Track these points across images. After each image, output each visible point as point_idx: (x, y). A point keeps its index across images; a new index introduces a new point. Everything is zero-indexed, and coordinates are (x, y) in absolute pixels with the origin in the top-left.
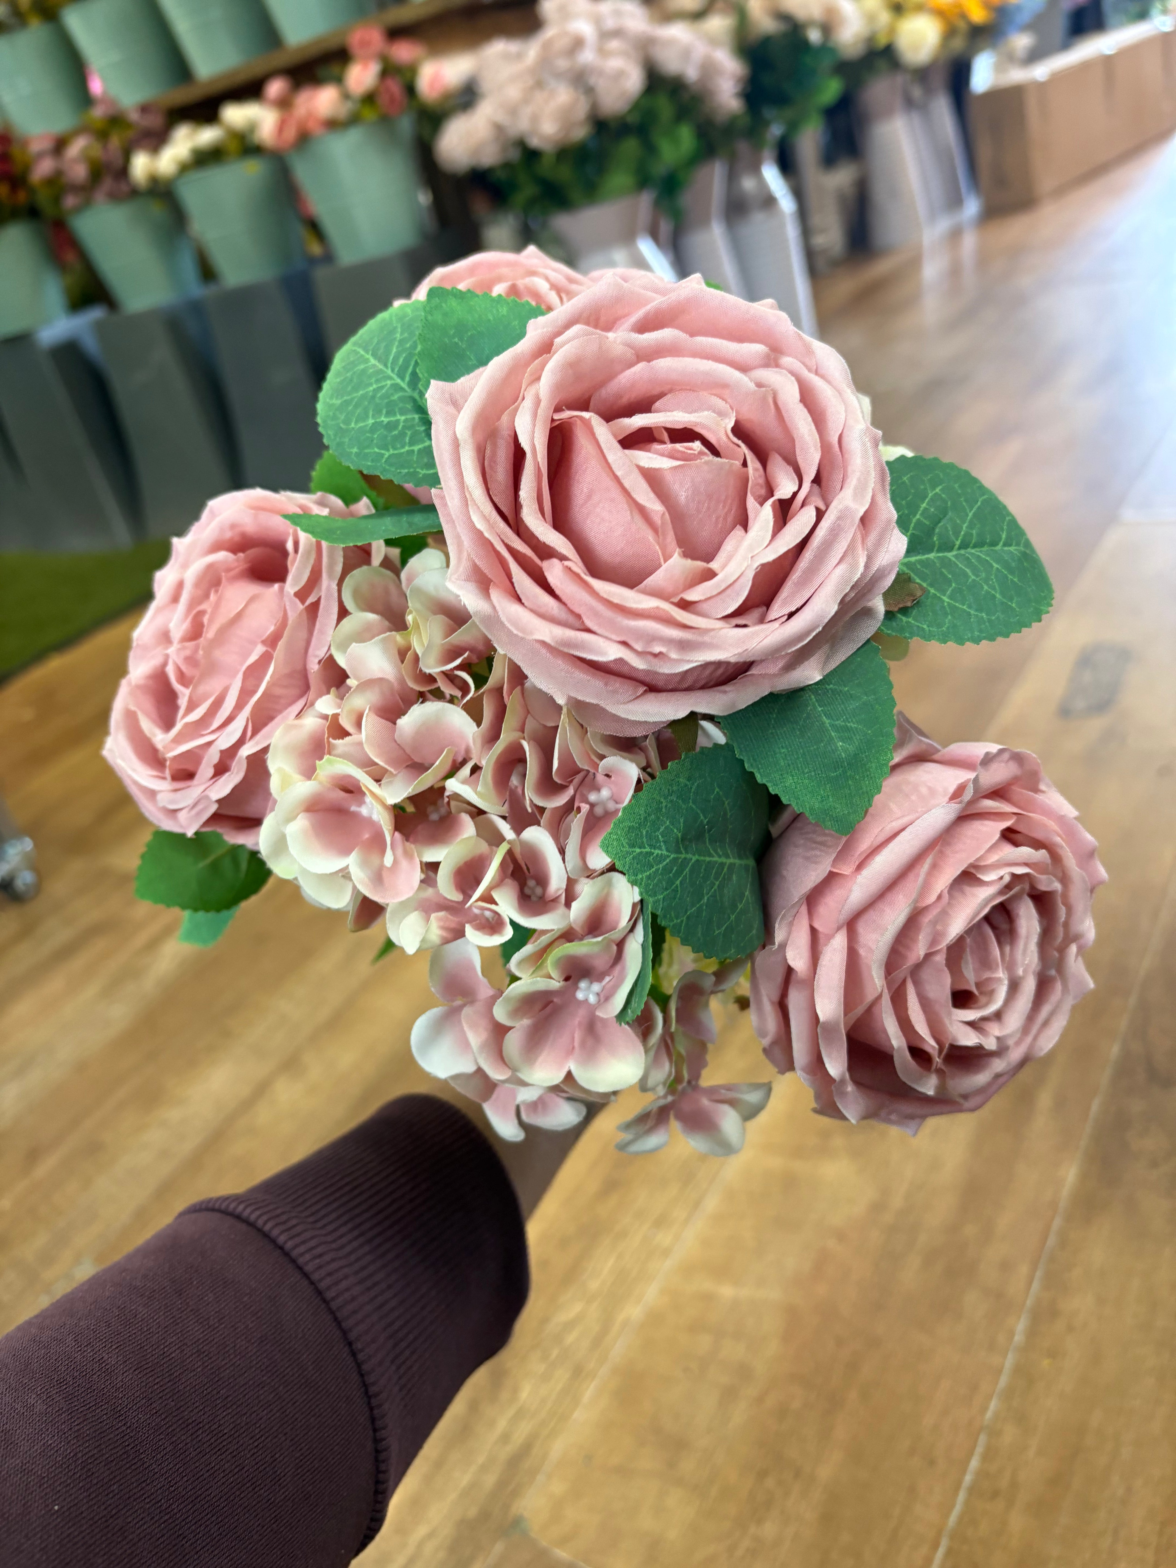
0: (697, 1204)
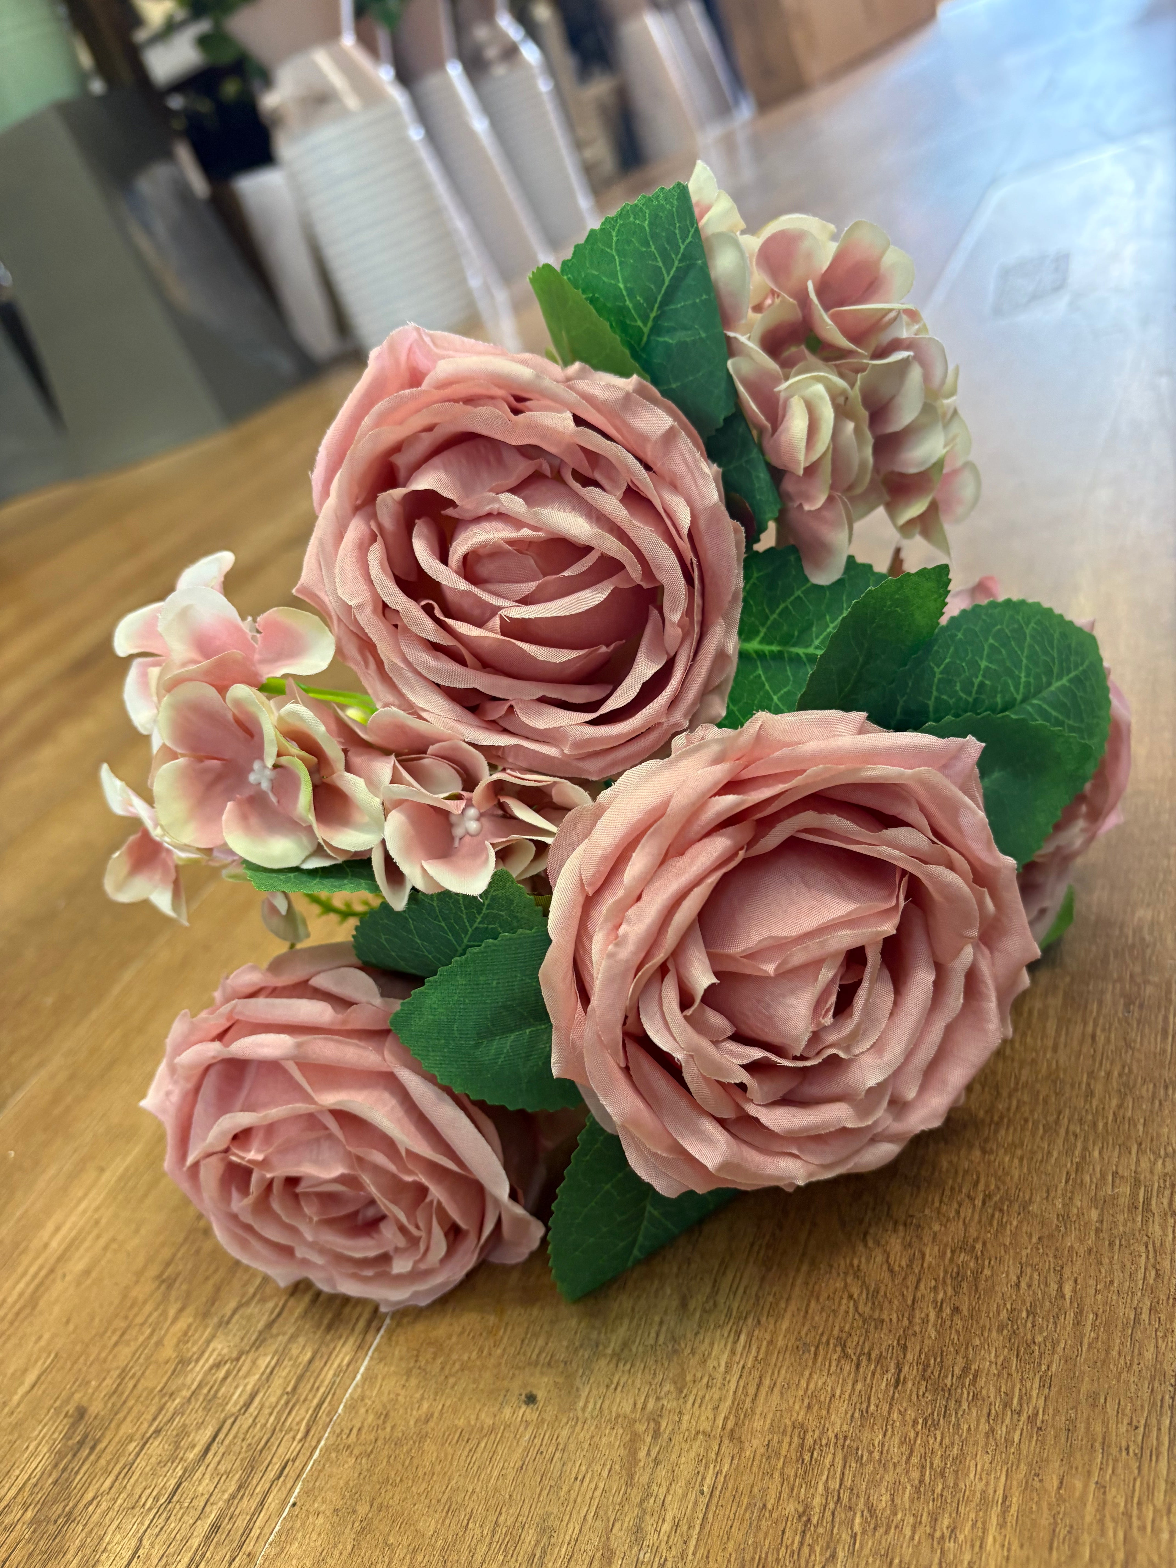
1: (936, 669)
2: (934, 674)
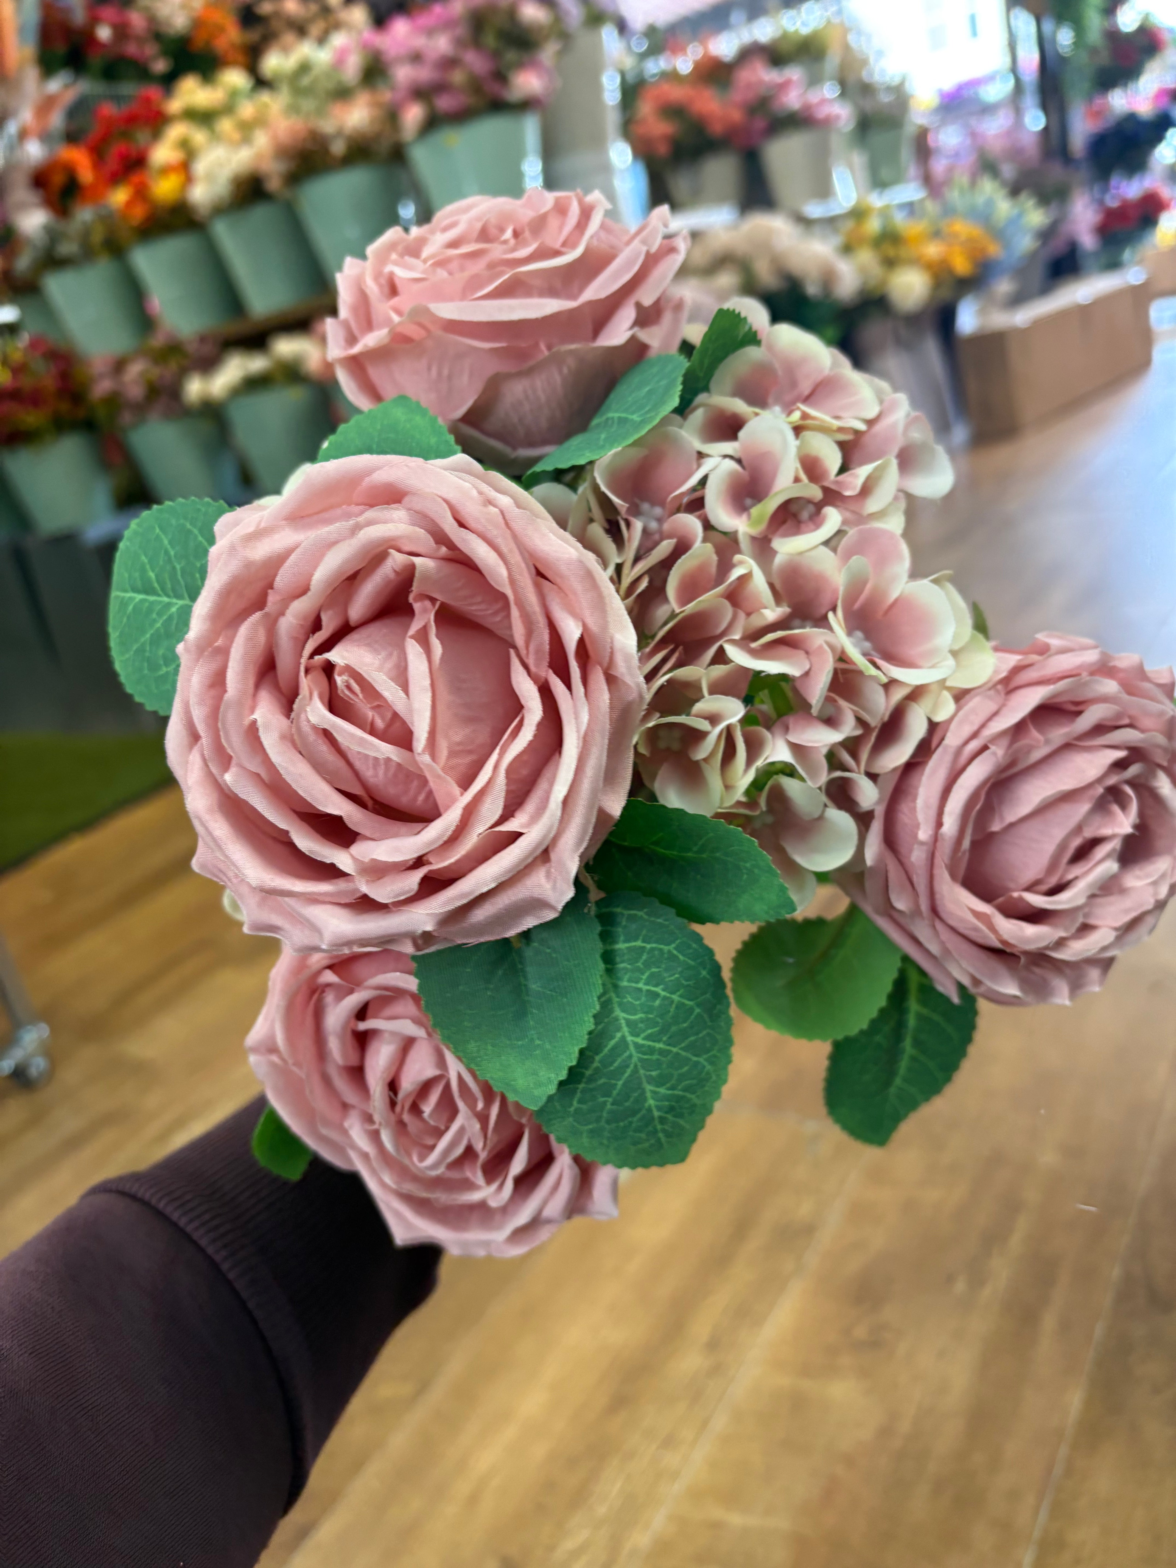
0: (705, 1424)
1: (673, 945)
2: (668, 944)
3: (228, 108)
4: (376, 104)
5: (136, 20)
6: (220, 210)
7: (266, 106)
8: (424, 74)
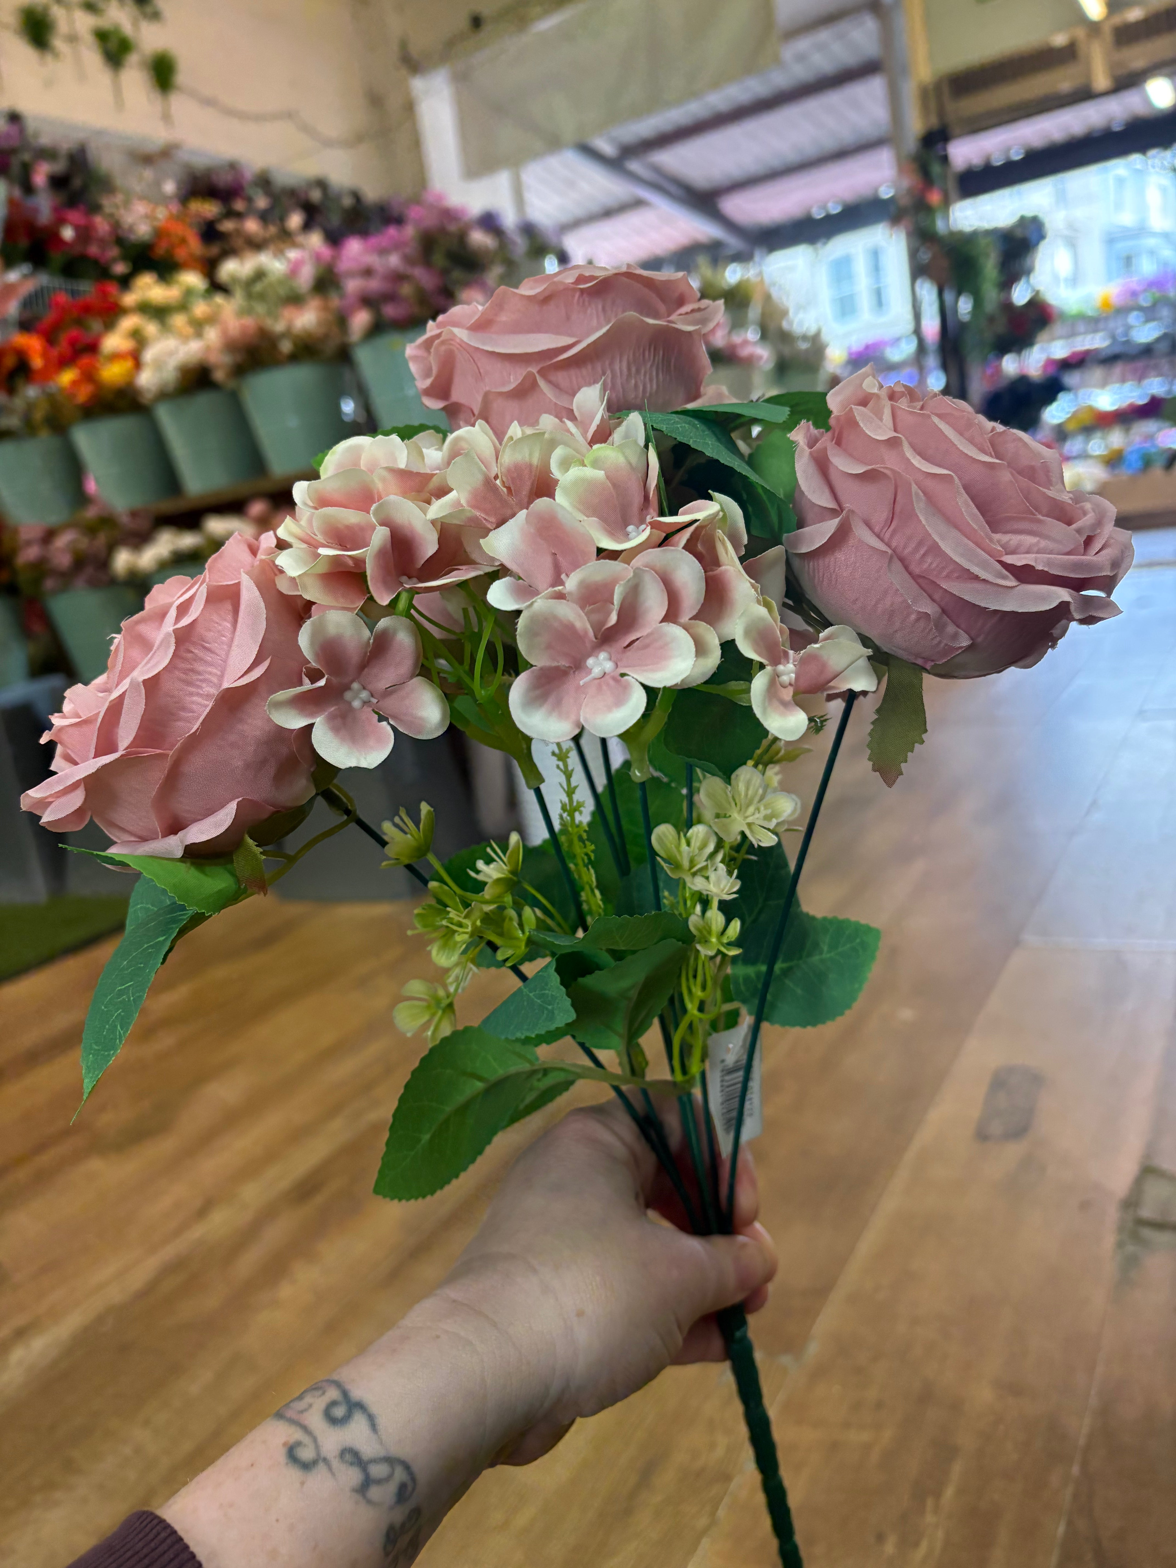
3: (183, 306)
4: (325, 308)
5: (101, 225)
6: (164, 395)
7: (219, 306)
8: (374, 285)
